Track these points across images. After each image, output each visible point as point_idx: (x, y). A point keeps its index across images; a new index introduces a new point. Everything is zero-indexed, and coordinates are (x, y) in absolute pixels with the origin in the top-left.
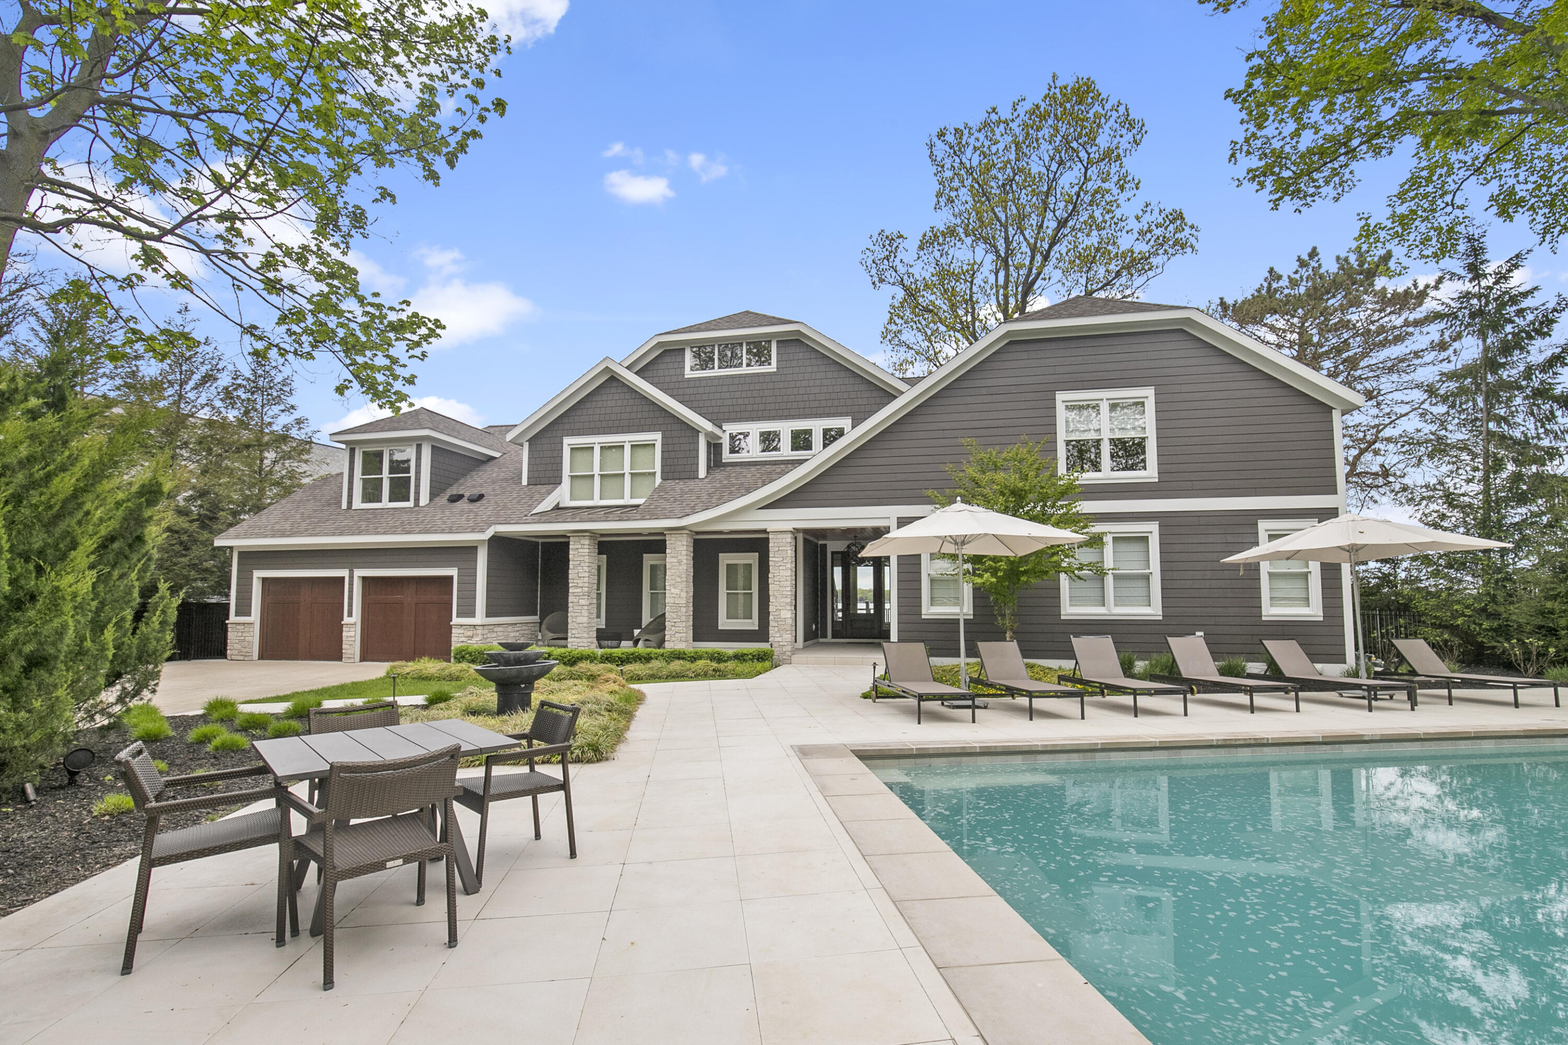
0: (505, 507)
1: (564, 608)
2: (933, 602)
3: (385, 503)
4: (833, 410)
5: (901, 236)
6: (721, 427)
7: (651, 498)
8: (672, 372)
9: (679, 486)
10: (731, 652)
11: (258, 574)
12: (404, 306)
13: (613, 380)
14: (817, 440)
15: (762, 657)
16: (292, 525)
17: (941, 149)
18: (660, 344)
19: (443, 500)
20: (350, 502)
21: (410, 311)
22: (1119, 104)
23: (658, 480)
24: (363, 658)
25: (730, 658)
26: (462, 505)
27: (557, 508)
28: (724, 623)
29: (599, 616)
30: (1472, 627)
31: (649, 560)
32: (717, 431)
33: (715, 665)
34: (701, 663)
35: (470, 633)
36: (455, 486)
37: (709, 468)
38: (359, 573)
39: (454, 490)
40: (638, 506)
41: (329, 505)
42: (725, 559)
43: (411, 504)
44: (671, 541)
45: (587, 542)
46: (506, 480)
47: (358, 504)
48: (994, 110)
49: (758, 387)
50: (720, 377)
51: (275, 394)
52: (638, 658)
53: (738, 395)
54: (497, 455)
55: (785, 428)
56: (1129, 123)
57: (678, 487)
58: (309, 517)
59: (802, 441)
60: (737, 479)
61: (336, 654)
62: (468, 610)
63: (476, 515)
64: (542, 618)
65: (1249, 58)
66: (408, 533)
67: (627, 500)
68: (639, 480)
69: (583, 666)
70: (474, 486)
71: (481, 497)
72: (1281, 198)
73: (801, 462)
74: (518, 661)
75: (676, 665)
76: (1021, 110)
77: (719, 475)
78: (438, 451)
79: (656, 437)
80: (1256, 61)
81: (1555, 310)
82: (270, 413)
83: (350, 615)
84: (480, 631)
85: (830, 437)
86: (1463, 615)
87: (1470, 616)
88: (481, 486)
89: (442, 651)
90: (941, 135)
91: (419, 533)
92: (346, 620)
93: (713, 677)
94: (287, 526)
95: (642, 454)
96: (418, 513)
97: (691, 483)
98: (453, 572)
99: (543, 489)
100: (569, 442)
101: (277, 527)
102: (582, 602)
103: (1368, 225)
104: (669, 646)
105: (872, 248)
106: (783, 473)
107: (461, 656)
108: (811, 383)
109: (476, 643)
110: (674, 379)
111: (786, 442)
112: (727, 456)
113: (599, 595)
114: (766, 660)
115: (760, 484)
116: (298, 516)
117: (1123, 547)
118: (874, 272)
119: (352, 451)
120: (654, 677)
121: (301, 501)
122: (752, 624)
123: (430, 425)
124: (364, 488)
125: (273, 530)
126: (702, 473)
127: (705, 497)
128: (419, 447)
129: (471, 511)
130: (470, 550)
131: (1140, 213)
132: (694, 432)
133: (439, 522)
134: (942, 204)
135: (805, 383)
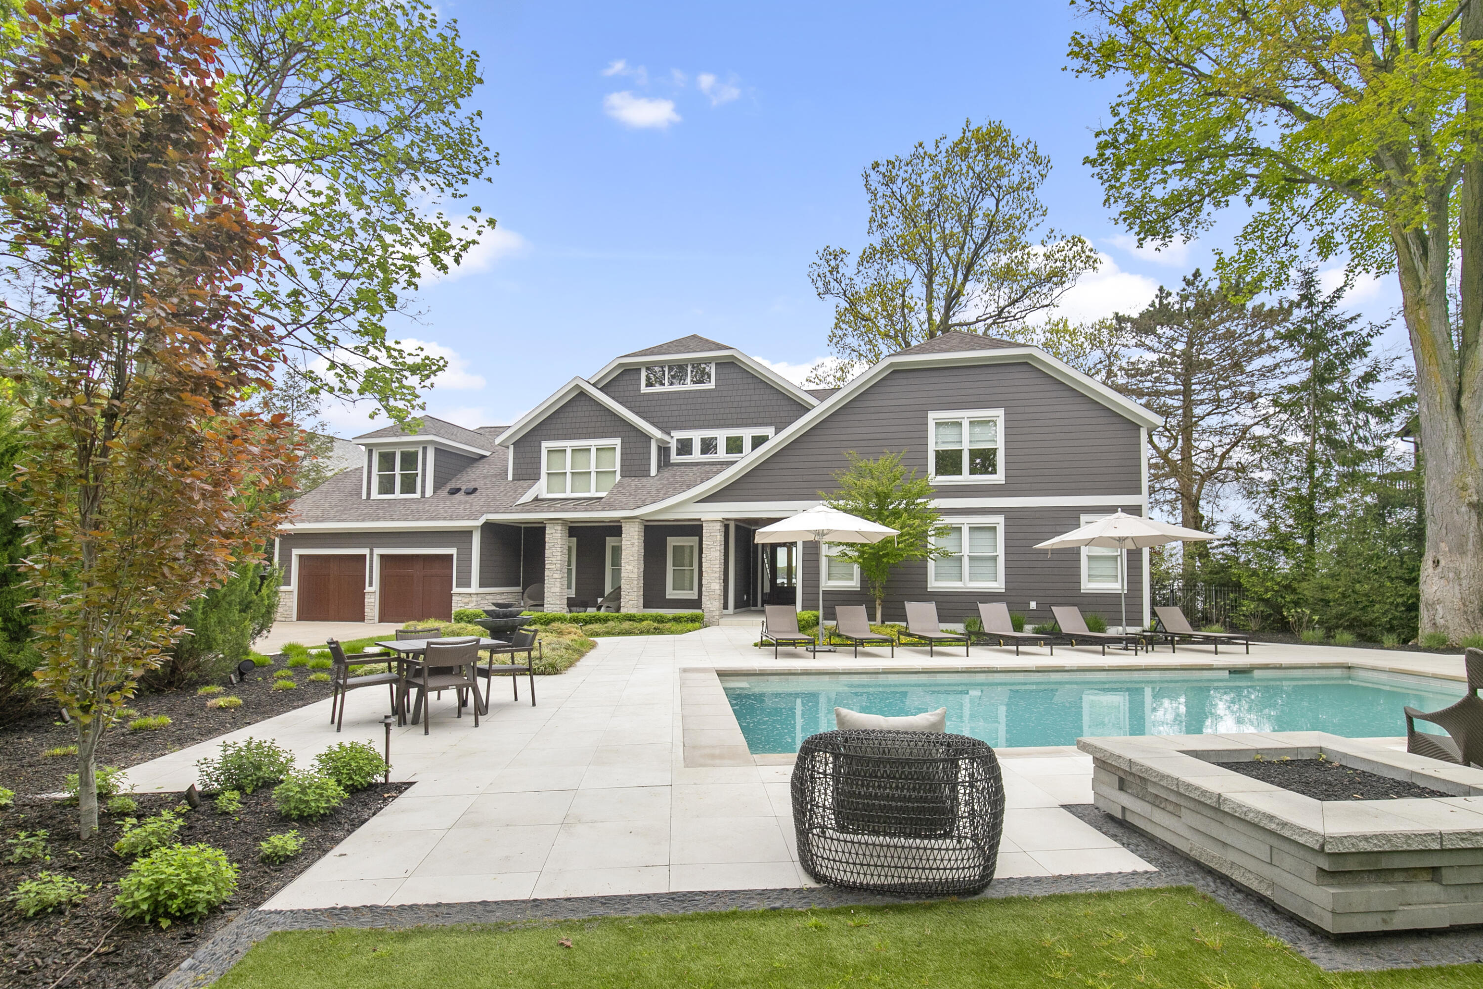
0: (494, 499)
1: (542, 580)
2: (830, 577)
3: (398, 495)
4: (760, 421)
5: (844, 253)
6: (669, 434)
7: (611, 492)
8: (630, 388)
9: (634, 482)
10: (670, 616)
11: (296, 552)
12: (419, 352)
13: (582, 394)
14: (747, 444)
15: (693, 619)
16: (323, 512)
17: (875, 178)
18: (620, 365)
19: (444, 493)
20: (369, 494)
21: (423, 355)
22: (1029, 142)
23: (618, 477)
24: (381, 621)
25: (669, 620)
26: (459, 496)
27: (536, 499)
28: (671, 593)
29: (569, 587)
30: (1279, 599)
31: (610, 542)
32: (666, 438)
33: (656, 624)
34: (645, 623)
35: (467, 600)
36: (453, 481)
37: (659, 467)
38: (378, 551)
39: (452, 485)
40: (601, 498)
41: (352, 495)
42: (672, 542)
43: (417, 495)
44: (625, 528)
45: (559, 528)
46: (495, 476)
47: (375, 495)
48: (921, 145)
49: (700, 401)
50: (669, 393)
51: (303, 401)
52: (598, 620)
53: (684, 407)
54: (487, 453)
55: (721, 435)
56: (1036, 160)
57: (633, 484)
58: (336, 506)
59: (735, 445)
60: (681, 477)
61: (359, 617)
62: (465, 582)
63: (471, 506)
64: (524, 589)
65: (1097, 135)
66: (418, 519)
67: (593, 494)
68: (602, 477)
69: (556, 625)
70: (469, 481)
71: (475, 490)
72: (1144, 239)
73: (733, 463)
74: (505, 616)
75: (626, 625)
76: (943, 147)
77: (667, 473)
78: (440, 452)
79: (617, 442)
80: (1103, 138)
81: (1369, 335)
82: (299, 417)
83: (371, 585)
84: (474, 598)
85: (758, 441)
86: (1273, 590)
87: (1277, 591)
88: (475, 480)
89: (445, 613)
90: (875, 166)
91: (426, 520)
92: (368, 589)
93: (654, 633)
94: (319, 513)
95: (605, 455)
96: (425, 503)
97: (644, 480)
98: (453, 551)
99: (525, 484)
100: (545, 445)
101: (311, 514)
102: (556, 576)
103: (1223, 259)
104: (623, 611)
105: (819, 262)
106: (717, 473)
107: (460, 618)
108: (743, 398)
109: (472, 607)
110: (632, 394)
111: (722, 446)
112: (674, 458)
113: (569, 571)
114: (698, 622)
115: (699, 480)
116: (327, 505)
117: (978, 535)
118: (820, 284)
119: (370, 452)
120: (608, 633)
121: (327, 492)
122: (693, 595)
123: (433, 431)
124: (380, 483)
125: (307, 516)
126: (653, 471)
127: (654, 493)
128: (425, 449)
129: (467, 502)
130: (466, 534)
131: (1046, 239)
132: (647, 438)
133: (442, 511)
134: (875, 229)
135: (737, 399)
